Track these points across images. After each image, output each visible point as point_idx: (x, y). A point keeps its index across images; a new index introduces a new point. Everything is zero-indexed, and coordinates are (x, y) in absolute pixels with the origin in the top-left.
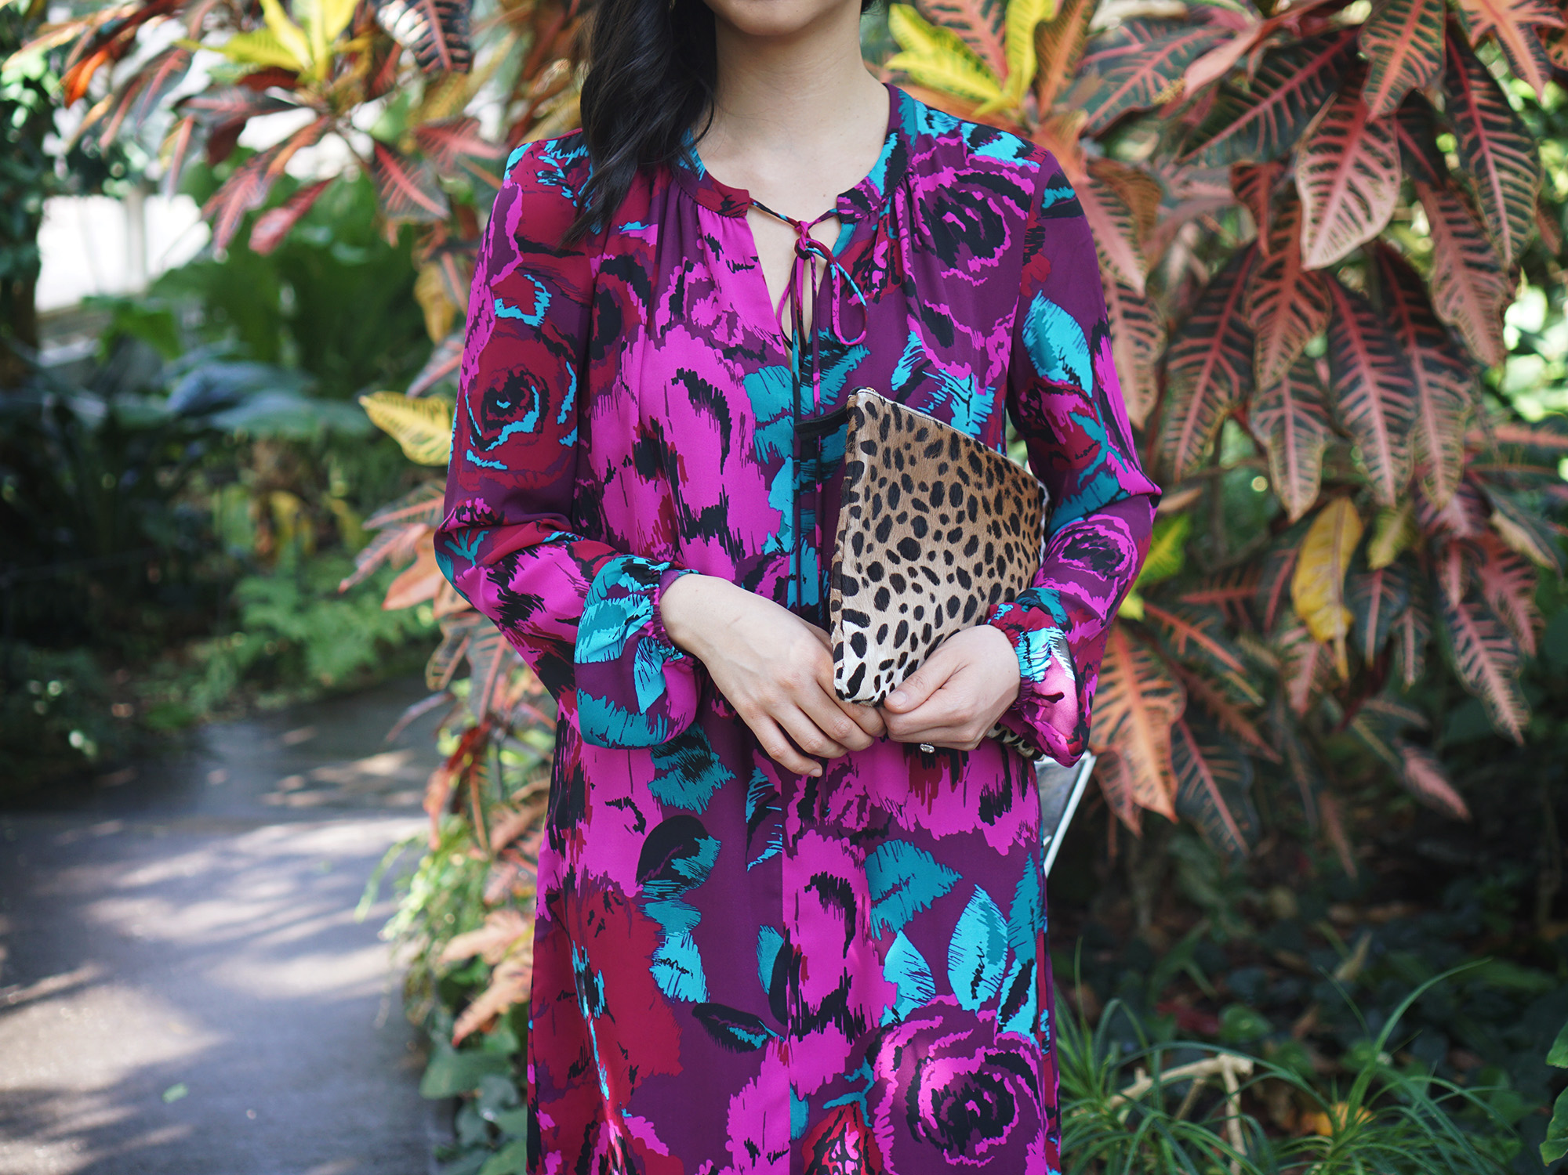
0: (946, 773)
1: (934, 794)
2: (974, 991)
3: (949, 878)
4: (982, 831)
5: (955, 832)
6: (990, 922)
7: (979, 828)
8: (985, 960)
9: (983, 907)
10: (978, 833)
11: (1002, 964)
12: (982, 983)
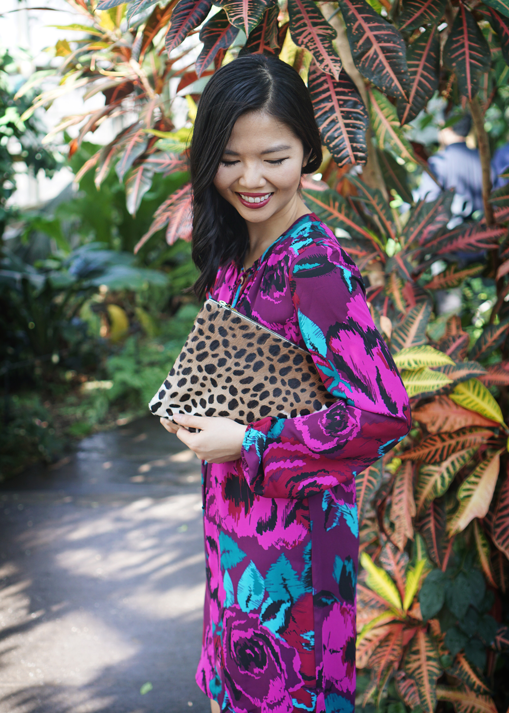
0: (243, 509)
1: (238, 519)
2: (247, 605)
3: (243, 555)
4: (256, 537)
5: (246, 536)
6: (255, 577)
7: (255, 536)
8: (252, 593)
9: (252, 570)
10: (255, 538)
11: (262, 596)
12: (250, 602)
